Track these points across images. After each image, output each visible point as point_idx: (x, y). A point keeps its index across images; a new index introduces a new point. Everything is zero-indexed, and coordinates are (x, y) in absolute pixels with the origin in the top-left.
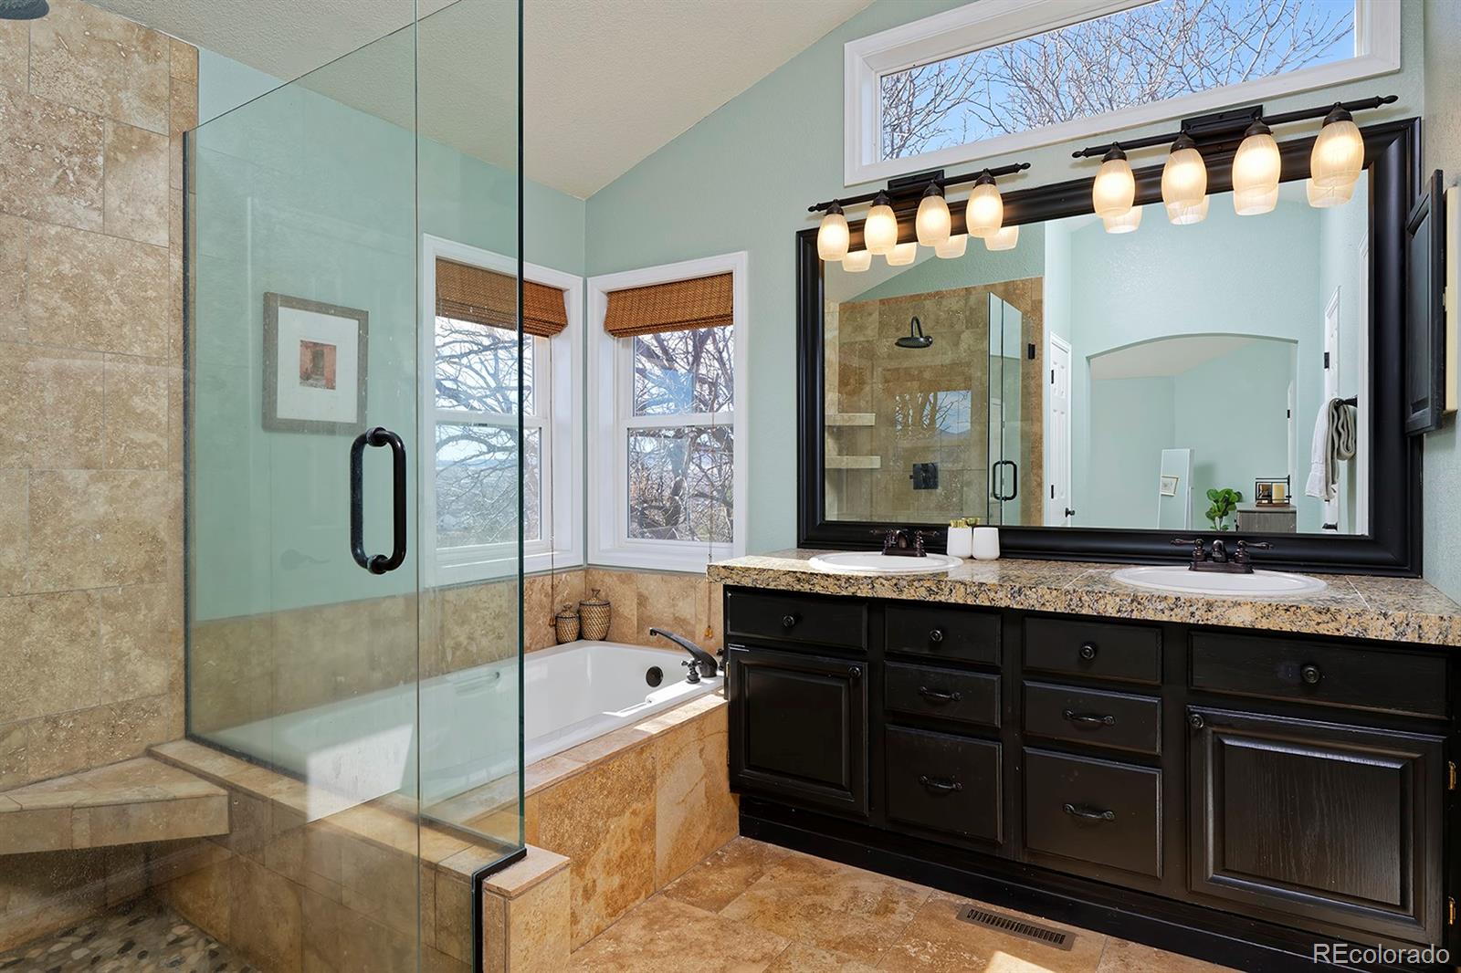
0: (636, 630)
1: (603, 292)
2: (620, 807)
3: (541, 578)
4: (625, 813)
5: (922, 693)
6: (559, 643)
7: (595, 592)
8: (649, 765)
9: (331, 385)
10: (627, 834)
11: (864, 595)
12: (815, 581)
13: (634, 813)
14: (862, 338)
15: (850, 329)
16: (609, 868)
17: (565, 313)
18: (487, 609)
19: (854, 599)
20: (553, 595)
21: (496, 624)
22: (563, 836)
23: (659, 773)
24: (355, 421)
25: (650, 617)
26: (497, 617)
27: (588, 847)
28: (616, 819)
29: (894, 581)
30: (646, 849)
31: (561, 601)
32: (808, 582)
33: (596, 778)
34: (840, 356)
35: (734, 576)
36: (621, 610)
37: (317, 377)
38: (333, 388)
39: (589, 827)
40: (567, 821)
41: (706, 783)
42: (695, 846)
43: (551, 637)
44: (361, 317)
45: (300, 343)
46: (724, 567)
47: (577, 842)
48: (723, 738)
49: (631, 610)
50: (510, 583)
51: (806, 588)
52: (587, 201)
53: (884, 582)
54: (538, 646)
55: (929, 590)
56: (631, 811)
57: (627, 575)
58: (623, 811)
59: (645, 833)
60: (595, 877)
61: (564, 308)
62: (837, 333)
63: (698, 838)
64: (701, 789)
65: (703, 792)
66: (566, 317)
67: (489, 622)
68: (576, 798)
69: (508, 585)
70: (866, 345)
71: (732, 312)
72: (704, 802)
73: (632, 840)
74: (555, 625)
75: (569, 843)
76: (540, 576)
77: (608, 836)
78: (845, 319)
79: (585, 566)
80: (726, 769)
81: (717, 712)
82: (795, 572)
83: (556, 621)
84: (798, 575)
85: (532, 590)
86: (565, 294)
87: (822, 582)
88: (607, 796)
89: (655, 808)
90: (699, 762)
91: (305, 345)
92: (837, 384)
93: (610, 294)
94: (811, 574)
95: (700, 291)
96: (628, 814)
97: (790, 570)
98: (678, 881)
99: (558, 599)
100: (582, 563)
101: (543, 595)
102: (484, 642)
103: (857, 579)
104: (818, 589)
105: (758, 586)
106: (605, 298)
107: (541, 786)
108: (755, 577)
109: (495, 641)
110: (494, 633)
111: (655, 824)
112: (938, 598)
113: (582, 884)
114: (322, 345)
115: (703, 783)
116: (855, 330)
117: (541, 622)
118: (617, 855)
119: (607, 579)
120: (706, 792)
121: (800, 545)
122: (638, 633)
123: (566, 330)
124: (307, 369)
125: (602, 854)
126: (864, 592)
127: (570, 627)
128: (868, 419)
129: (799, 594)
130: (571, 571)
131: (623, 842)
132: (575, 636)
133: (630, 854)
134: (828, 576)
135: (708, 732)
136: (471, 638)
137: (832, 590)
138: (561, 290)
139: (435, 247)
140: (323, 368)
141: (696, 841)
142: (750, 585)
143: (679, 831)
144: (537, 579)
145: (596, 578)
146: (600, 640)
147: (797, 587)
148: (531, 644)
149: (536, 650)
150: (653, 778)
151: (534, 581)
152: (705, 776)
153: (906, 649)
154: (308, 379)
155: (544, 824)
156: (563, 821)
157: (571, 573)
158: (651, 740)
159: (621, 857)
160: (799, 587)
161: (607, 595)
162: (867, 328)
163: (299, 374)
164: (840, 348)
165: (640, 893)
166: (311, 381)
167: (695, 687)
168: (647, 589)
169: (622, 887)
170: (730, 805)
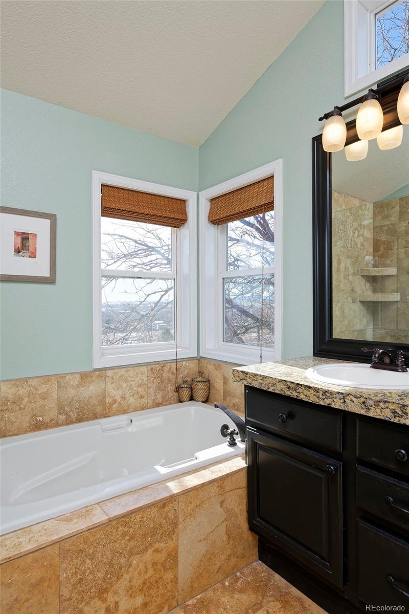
0: (222, 398)
1: (207, 199)
2: (142, 547)
3: (169, 364)
4: (147, 551)
5: (388, 502)
6: (181, 402)
7: (201, 373)
8: (171, 515)
9: (33, 255)
10: (149, 566)
11: (337, 407)
12: (300, 390)
13: (157, 551)
14: (388, 223)
15: (380, 218)
16: (131, 592)
17: (186, 213)
18: (133, 381)
19: (328, 409)
20: (177, 374)
21: (140, 390)
22: (84, 572)
23: (180, 520)
24: (48, 275)
25: (229, 391)
26: (140, 386)
27: (110, 578)
28: (138, 556)
29: (362, 400)
30: (169, 576)
31: (183, 377)
32: (295, 390)
33: (118, 528)
34: (374, 235)
35: (248, 380)
36: (215, 384)
37: (24, 251)
38: (35, 257)
39: (111, 565)
40: (88, 561)
41: (227, 525)
42: (216, 570)
43: (176, 398)
44: (52, 218)
45: (14, 233)
46: (242, 372)
47: (99, 575)
48: (243, 492)
49: (220, 386)
50: (149, 366)
51: (294, 394)
52: (199, 148)
53: (354, 399)
54: (167, 403)
55: (394, 412)
56: (153, 549)
57: (219, 364)
58: (146, 550)
59: (168, 564)
60: (117, 599)
61: (185, 210)
62: (371, 221)
63: (219, 564)
64: (222, 530)
65: (225, 531)
66: (186, 215)
67: (135, 389)
68: (98, 544)
69: (147, 367)
70: (391, 226)
71: (273, 200)
72: (225, 538)
73: (154, 570)
74: (178, 391)
75: (91, 577)
76: (168, 363)
77: (131, 569)
78: (377, 212)
79: (199, 357)
80: (245, 514)
81: (237, 474)
82: (285, 381)
83: (178, 389)
84: (288, 384)
85: (163, 371)
86: (187, 203)
87: (305, 392)
88: (129, 540)
89: (177, 546)
90: (221, 510)
91: (17, 234)
92: (371, 250)
93: (212, 200)
94: (298, 384)
95: (256, 190)
96: (150, 551)
97: (283, 379)
98: (199, 597)
99: (181, 376)
100: (196, 356)
101: (171, 373)
102: (132, 400)
103: (331, 393)
104: (302, 397)
105: (262, 388)
106: (209, 204)
107: (61, 538)
108: (261, 381)
109: (139, 399)
110: (138, 395)
111: (177, 557)
112: (403, 421)
113: (104, 606)
114: (28, 234)
115: (224, 524)
116: (383, 218)
117: (169, 389)
118: (140, 582)
119: (209, 366)
120: (226, 531)
121: (315, 354)
122: (224, 400)
123: (186, 224)
124: (18, 247)
125: (125, 583)
126: (337, 405)
127: (185, 393)
128: (392, 271)
129: (289, 399)
130: (188, 360)
131: (146, 572)
132: (189, 398)
133: (153, 580)
134: (310, 387)
135: (227, 489)
136: (123, 398)
137: (313, 399)
138: (184, 201)
139: (99, 178)
140: (29, 246)
141: (218, 566)
142: (257, 387)
143: (201, 561)
144: (167, 364)
145: (204, 365)
146: (203, 402)
147: (288, 393)
148: (162, 401)
149: (166, 405)
150: (175, 524)
151: (165, 366)
152: (226, 520)
153: (374, 459)
154: (19, 252)
155: (64, 566)
156: (84, 561)
157: (189, 362)
158: (172, 498)
159: (144, 583)
160: (289, 393)
161: (209, 376)
162: (391, 216)
163: (14, 249)
164: (374, 230)
165: (163, 608)
166: (21, 254)
167: (231, 449)
168: (227, 374)
169: (145, 605)
170: (249, 538)
